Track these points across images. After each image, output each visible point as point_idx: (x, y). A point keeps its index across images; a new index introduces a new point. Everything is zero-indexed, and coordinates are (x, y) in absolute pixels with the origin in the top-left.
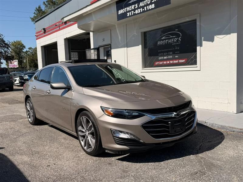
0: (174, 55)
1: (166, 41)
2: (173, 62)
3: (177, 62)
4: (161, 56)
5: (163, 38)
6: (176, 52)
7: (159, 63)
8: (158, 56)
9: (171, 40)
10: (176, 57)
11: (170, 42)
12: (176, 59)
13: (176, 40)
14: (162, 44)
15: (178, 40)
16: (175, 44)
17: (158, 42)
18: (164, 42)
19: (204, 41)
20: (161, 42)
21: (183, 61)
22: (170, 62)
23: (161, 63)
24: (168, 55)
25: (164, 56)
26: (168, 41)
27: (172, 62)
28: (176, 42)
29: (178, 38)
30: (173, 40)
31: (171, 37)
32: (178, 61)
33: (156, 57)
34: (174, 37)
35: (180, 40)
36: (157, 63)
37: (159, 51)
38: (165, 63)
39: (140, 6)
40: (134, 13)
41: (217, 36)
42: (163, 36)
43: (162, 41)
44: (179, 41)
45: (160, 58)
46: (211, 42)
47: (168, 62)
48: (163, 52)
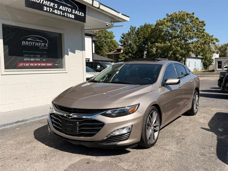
0: (42, 58)
1: (32, 44)
2: (41, 65)
3: (44, 65)
4: (27, 57)
5: (28, 39)
6: (43, 56)
7: (24, 64)
8: (23, 57)
9: (38, 43)
10: (44, 60)
11: (37, 45)
12: (44, 62)
13: (43, 44)
14: (27, 45)
15: (45, 45)
16: (42, 48)
17: (23, 42)
18: (30, 43)
19: (70, 51)
20: (26, 42)
21: (50, 65)
22: (37, 64)
23: (27, 65)
24: (35, 57)
25: (30, 57)
26: (35, 44)
27: (39, 65)
28: (43, 46)
29: (45, 44)
30: (40, 44)
31: (38, 40)
32: (46, 65)
33: (21, 57)
34: (41, 41)
35: (47, 45)
36: (21, 65)
37: (24, 52)
38: (32, 64)
39: (60, 8)
40: (53, 11)
41: (77, 50)
42: (29, 38)
43: (28, 42)
44: (46, 47)
45: (26, 59)
46: (74, 54)
47: (36, 65)
48: (30, 54)
